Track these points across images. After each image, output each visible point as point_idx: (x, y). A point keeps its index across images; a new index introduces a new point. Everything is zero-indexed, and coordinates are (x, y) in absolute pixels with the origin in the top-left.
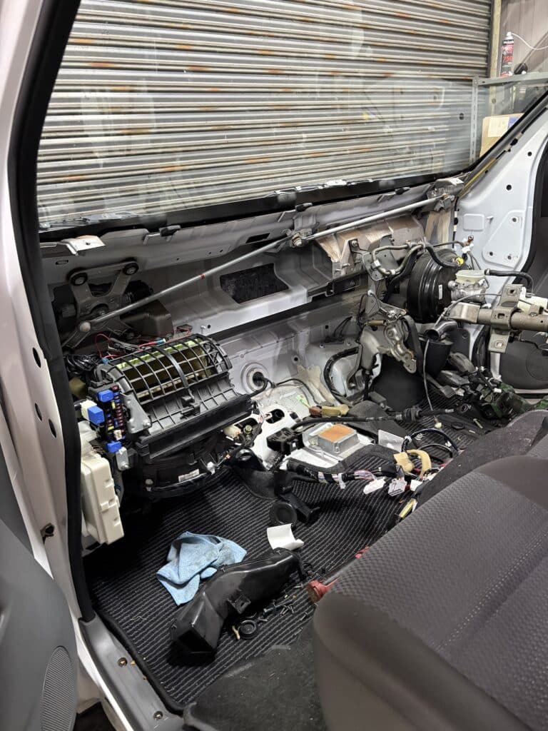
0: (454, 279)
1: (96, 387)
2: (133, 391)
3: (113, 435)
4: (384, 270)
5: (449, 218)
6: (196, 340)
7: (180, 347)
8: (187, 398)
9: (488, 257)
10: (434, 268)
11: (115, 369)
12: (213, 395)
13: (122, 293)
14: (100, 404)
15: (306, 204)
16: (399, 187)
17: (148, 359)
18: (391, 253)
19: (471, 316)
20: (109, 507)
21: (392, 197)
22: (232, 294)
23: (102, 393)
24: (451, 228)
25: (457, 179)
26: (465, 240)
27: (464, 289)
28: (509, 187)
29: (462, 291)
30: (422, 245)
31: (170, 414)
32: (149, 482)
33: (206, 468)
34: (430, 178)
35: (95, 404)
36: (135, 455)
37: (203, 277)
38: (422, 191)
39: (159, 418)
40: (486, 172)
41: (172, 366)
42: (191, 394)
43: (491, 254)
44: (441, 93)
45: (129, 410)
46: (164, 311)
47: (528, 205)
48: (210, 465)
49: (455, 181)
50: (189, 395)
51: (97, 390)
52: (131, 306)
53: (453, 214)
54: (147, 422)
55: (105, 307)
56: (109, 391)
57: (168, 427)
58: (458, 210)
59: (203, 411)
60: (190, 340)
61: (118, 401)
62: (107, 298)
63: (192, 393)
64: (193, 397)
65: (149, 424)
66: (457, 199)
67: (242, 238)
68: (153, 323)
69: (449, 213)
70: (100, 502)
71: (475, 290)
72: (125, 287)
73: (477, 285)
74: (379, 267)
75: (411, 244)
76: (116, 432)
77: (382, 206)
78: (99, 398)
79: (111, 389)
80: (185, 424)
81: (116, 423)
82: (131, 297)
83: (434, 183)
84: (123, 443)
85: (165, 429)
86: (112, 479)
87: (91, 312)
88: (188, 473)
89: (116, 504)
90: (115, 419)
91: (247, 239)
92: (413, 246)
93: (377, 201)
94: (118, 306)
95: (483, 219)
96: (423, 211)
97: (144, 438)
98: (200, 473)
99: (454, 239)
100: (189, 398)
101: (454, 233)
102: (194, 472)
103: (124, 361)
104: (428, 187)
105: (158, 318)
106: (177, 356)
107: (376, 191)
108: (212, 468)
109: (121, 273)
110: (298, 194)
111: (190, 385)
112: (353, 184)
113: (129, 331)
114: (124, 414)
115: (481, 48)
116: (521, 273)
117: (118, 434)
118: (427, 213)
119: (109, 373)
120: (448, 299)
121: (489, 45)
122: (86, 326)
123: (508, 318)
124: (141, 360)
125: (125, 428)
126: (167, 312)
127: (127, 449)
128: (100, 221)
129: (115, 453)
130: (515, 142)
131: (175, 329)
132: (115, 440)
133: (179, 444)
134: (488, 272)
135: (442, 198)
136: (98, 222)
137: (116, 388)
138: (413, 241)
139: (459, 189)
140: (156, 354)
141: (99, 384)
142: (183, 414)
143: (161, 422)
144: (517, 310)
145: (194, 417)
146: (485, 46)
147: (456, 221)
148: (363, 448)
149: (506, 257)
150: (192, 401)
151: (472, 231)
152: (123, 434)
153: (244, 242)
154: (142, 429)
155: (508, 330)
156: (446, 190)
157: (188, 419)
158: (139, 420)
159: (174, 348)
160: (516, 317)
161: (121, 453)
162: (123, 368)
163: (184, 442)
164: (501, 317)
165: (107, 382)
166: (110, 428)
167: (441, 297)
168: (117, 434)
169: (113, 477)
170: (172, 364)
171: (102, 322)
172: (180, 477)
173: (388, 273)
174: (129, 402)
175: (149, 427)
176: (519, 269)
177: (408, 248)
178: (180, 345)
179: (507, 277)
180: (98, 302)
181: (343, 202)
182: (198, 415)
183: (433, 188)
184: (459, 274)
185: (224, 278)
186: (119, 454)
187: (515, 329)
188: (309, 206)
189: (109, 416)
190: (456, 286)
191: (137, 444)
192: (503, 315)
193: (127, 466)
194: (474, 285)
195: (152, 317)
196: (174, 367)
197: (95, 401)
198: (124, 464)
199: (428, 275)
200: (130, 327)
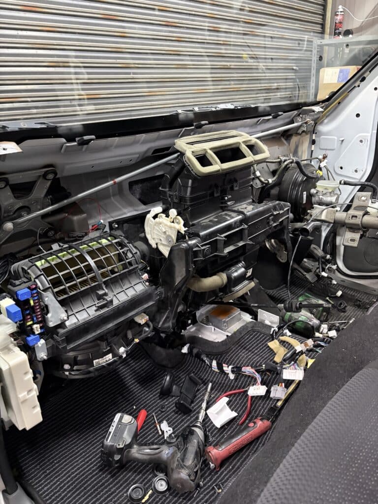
0: (315, 187)
1: (15, 286)
2: (50, 287)
3: (32, 329)
4: (263, 179)
5: (308, 140)
6: (109, 238)
7: (95, 245)
8: (101, 292)
9: (339, 171)
10: (300, 179)
11: (34, 266)
12: (125, 288)
13: (43, 196)
14: (18, 302)
15: (203, 122)
16: (275, 112)
17: (65, 256)
18: (267, 165)
19: (329, 217)
20: (28, 397)
21: (268, 120)
22: (138, 196)
23: (20, 292)
24: (310, 147)
25: (318, 107)
26: (321, 157)
27: (322, 196)
28: (358, 115)
29: (321, 197)
30: (293, 160)
31: (86, 307)
32: (67, 367)
33: (119, 353)
34: (297, 107)
35: (14, 303)
36: (53, 345)
37: (115, 183)
38: (290, 117)
39: (75, 311)
40: (339, 103)
41: (87, 263)
42: (104, 288)
43: (341, 168)
44: (304, 41)
45: (47, 306)
46: (81, 212)
47: (372, 130)
48: (122, 350)
49: (317, 109)
50: (104, 290)
51: (15, 289)
52: (50, 208)
53: (311, 136)
54: (64, 316)
55: (28, 209)
56: (27, 290)
57: (84, 319)
58: (316, 133)
59: (116, 303)
60: (104, 238)
61: (36, 298)
62: (29, 200)
63: (106, 287)
64: (107, 291)
65: (66, 318)
66: (316, 124)
67: (148, 150)
68: (72, 221)
69: (308, 136)
70: (18, 393)
71: (331, 196)
72: (45, 191)
73: (332, 193)
74: (260, 176)
75: (283, 159)
76: (35, 326)
77: (260, 128)
78: (17, 296)
79: (29, 288)
80: (99, 316)
81: (35, 319)
82: (51, 199)
83: (301, 110)
84: (41, 335)
85: (81, 322)
86: (31, 371)
87: (14, 213)
88: (102, 357)
89: (35, 393)
90: (34, 315)
91: (152, 151)
92: (285, 161)
93: (256, 124)
94: (39, 207)
95: (336, 141)
96: (289, 133)
97: (61, 331)
98: (113, 358)
99: (311, 157)
100: (103, 292)
101: (312, 151)
102: (107, 356)
103: (43, 259)
104: (295, 113)
105: (75, 218)
106: (92, 254)
107: (256, 115)
108: (123, 353)
109: (42, 177)
110: (196, 114)
111: (104, 280)
112: (239, 108)
113: (50, 229)
114: (42, 310)
115: (318, 18)
116: (366, 183)
117: (37, 328)
118: (291, 136)
119: (29, 271)
120: (310, 204)
121: (324, 16)
122: (9, 226)
123: (360, 219)
124: (58, 257)
125: (43, 322)
126: (84, 213)
127: (45, 341)
128: (20, 128)
129: (34, 345)
130: (363, 79)
131: (90, 227)
132: (34, 333)
133: (94, 334)
134: (342, 182)
135: (306, 123)
136: (17, 129)
137: (34, 286)
138: (284, 156)
139: (318, 116)
140: (73, 252)
141: (17, 282)
142: (98, 307)
143: (77, 315)
144: (367, 213)
145: (108, 309)
146: (321, 17)
147: (314, 142)
148: (245, 325)
149: (354, 171)
150: (106, 294)
151: (326, 150)
152: (41, 328)
153: (150, 154)
154: (59, 322)
155: (359, 229)
156: (308, 117)
157: (102, 311)
158: (56, 315)
159: (89, 246)
160: (366, 218)
161: (40, 345)
162: (42, 265)
163: (99, 332)
164: (353, 218)
165: (26, 280)
166: (29, 323)
167: (304, 202)
168: (35, 329)
169: (31, 368)
170: (87, 261)
171: (25, 222)
172: (94, 361)
173: (266, 182)
174: (46, 299)
175: (66, 321)
176: (364, 180)
177: (280, 163)
178: (95, 243)
179: (353, 187)
180: (21, 204)
181: (231, 123)
182: (111, 307)
183: (299, 115)
184: (319, 184)
185: (132, 184)
186: (38, 346)
187: (365, 228)
188: (206, 124)
189: (28, 312)
190: (317, 193)
191: (55, 336)
192: (356, 217)
193: (45, 357)
194: (330, 193)
195: (70, 217)
196: (89, 264)
197: (14, 300)
198: (42, 355)
199: (295, 184)
200: (50, 226)
